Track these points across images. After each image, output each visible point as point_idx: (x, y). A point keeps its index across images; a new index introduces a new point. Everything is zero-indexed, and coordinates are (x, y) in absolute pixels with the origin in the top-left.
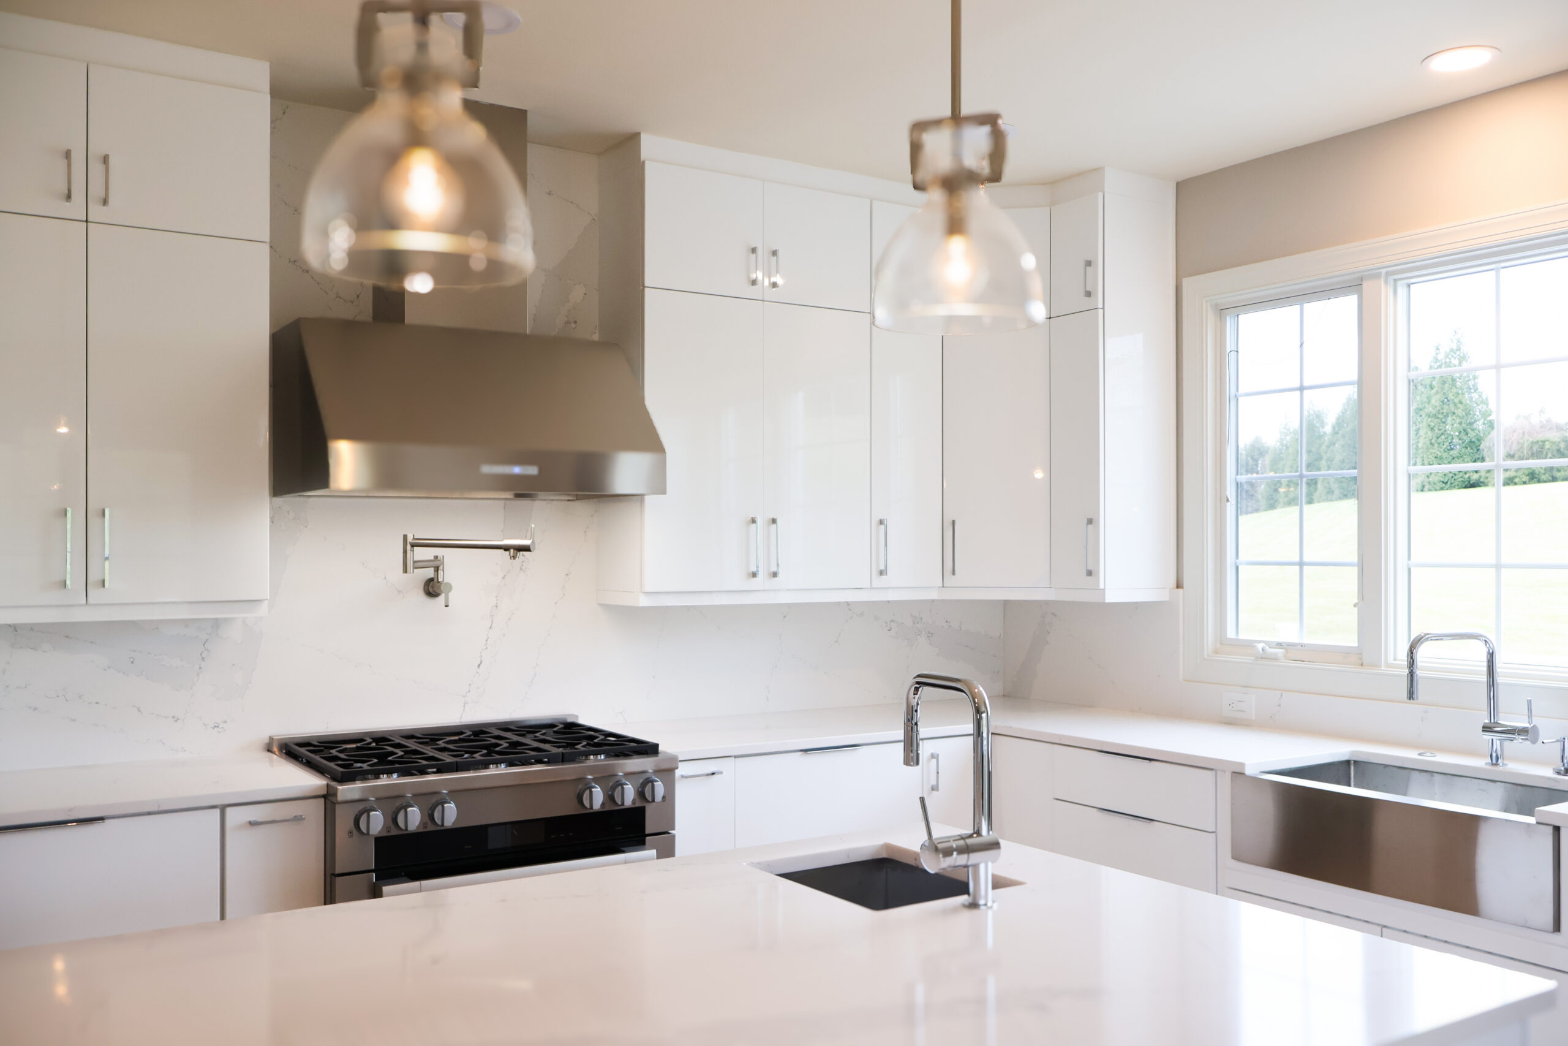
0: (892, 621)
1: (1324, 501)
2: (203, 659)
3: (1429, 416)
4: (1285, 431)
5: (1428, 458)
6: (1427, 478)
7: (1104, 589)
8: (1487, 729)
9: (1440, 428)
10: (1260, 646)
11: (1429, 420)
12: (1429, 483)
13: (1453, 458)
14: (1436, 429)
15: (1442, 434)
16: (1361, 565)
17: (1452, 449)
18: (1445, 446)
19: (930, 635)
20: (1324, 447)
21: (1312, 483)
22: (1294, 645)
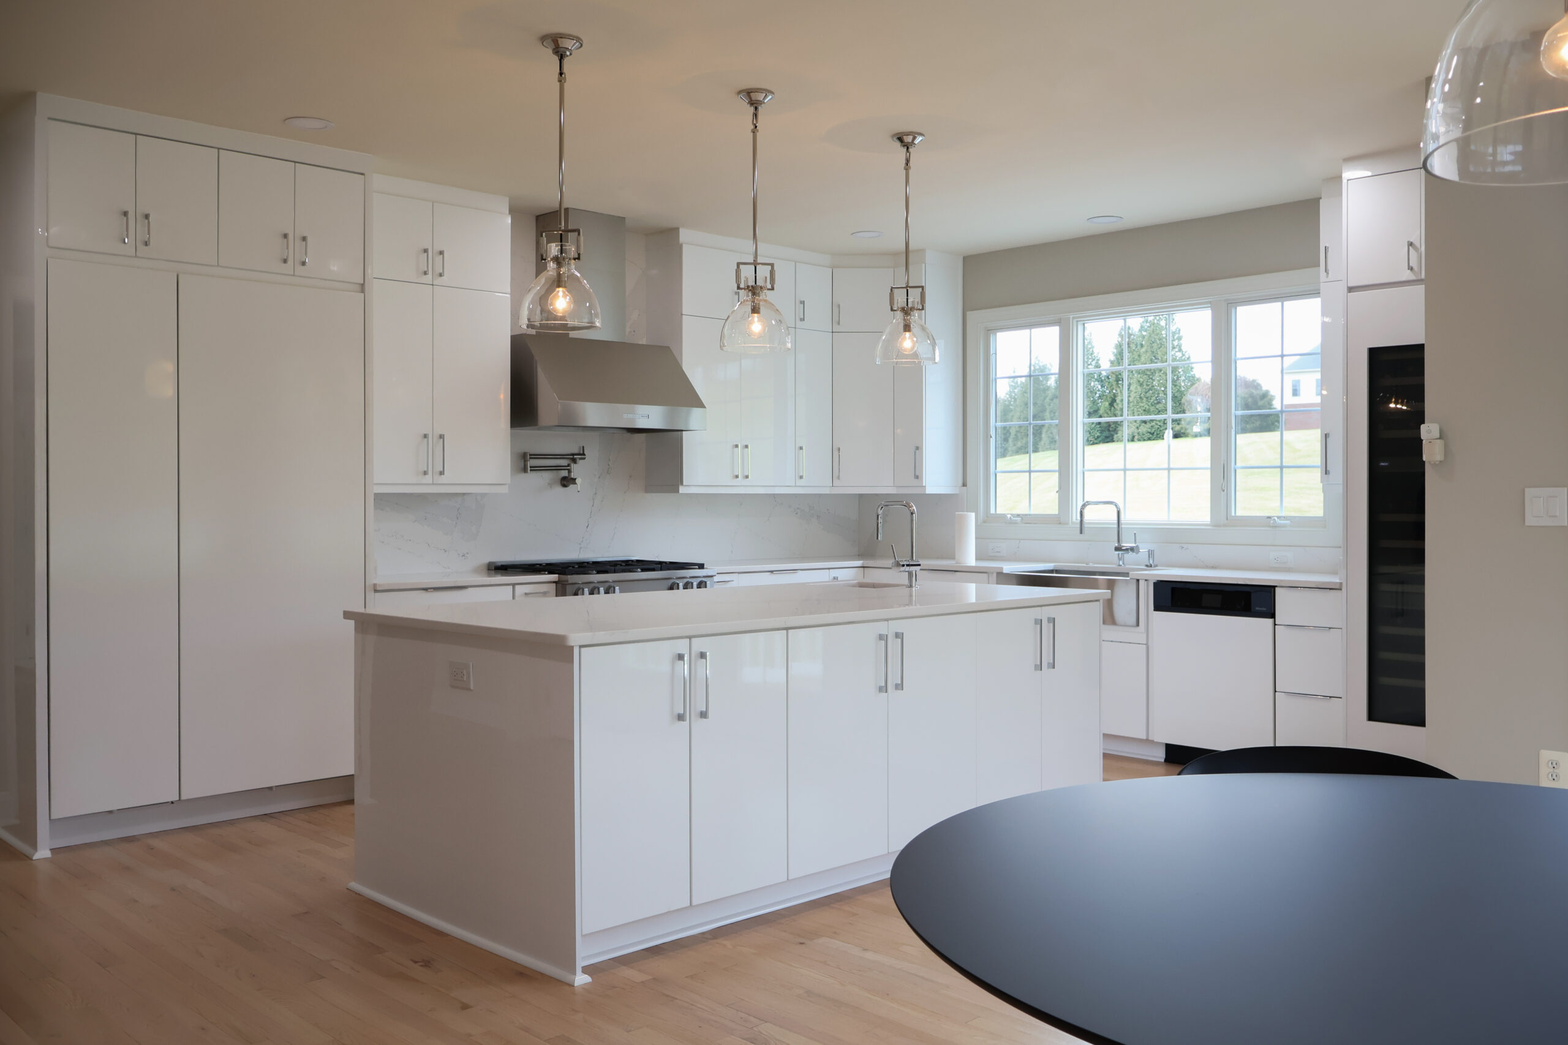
0: (798, 508)
1: (1047, 449)
2: (458, 518)
3: (1139, 373)
4: (1013, 384)
5: (1138, 411)
6: (1136, 429)
7: (925, 486)
8: (1117, 549)
9: (1149, 383)
10: (1009, 516)
11: (1139, 376)
12: (1138, 433)
13: (1159, 412)
14: (1145, 384)
15: (1150, 389)
16: (1060, 471)
17: (1159, 403)
18: (1152, 401)
19: (818, 517)
20: (1047, 400)
21: (1038, 431)
22: (1026, 515)
